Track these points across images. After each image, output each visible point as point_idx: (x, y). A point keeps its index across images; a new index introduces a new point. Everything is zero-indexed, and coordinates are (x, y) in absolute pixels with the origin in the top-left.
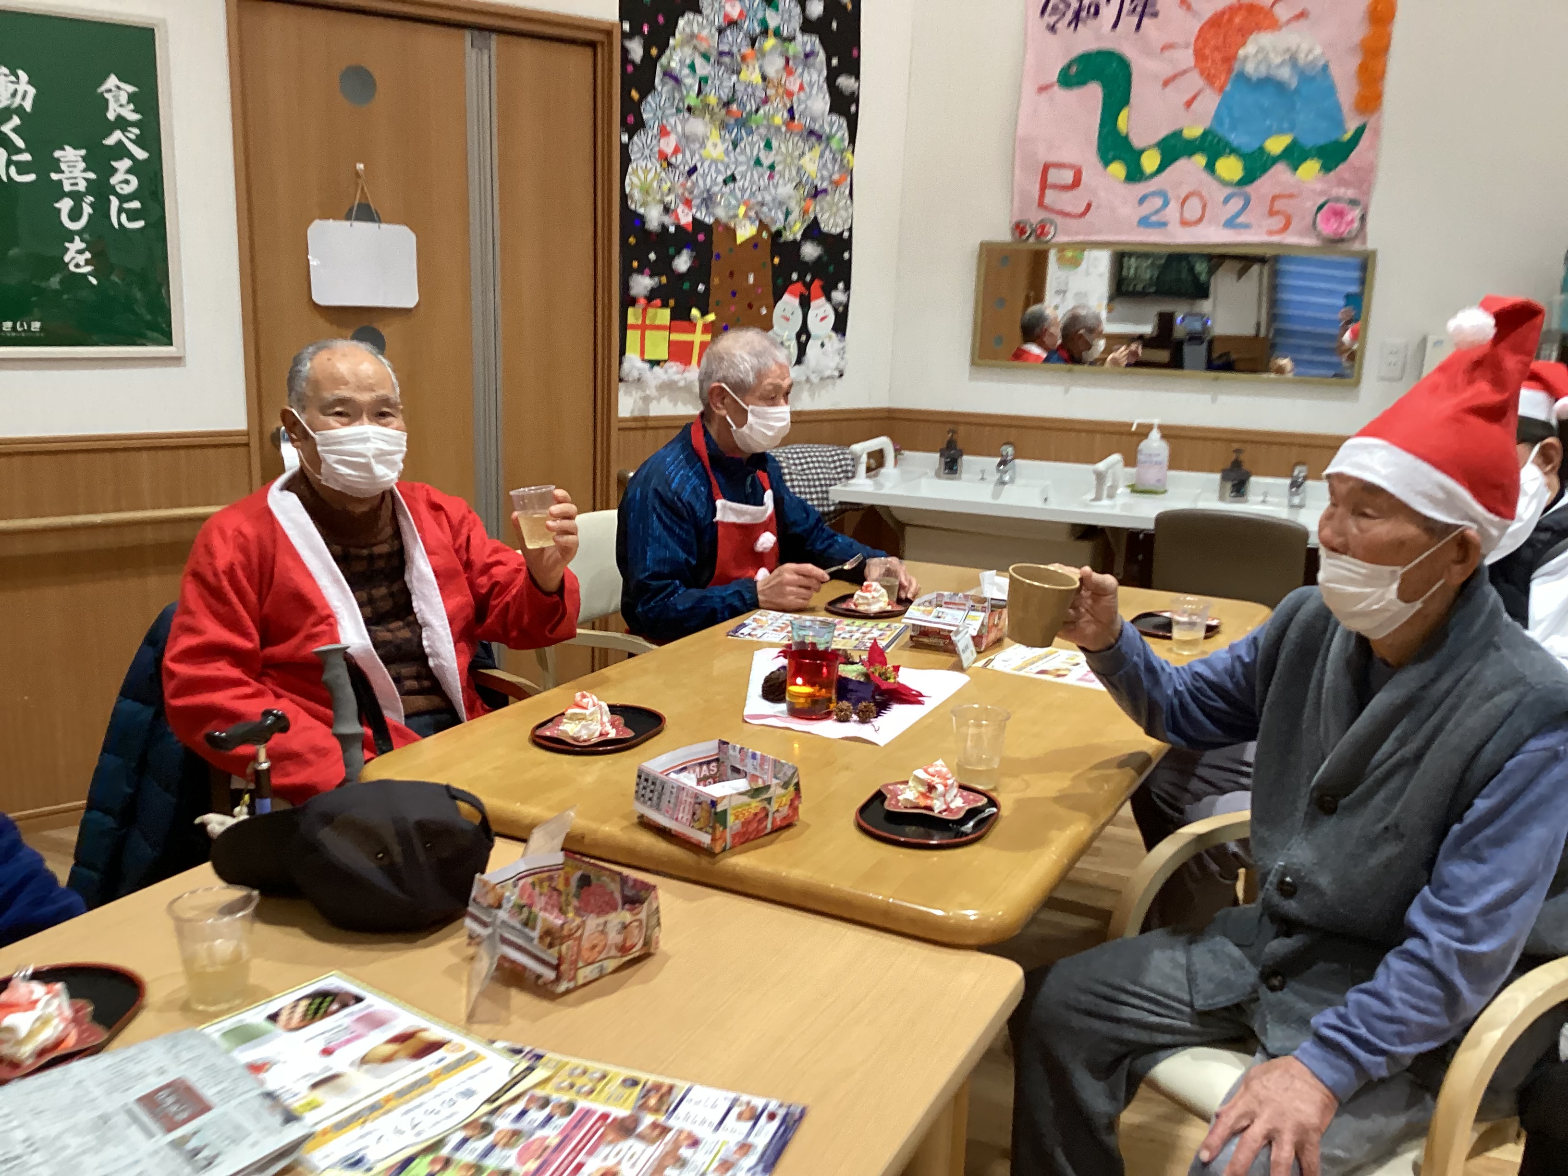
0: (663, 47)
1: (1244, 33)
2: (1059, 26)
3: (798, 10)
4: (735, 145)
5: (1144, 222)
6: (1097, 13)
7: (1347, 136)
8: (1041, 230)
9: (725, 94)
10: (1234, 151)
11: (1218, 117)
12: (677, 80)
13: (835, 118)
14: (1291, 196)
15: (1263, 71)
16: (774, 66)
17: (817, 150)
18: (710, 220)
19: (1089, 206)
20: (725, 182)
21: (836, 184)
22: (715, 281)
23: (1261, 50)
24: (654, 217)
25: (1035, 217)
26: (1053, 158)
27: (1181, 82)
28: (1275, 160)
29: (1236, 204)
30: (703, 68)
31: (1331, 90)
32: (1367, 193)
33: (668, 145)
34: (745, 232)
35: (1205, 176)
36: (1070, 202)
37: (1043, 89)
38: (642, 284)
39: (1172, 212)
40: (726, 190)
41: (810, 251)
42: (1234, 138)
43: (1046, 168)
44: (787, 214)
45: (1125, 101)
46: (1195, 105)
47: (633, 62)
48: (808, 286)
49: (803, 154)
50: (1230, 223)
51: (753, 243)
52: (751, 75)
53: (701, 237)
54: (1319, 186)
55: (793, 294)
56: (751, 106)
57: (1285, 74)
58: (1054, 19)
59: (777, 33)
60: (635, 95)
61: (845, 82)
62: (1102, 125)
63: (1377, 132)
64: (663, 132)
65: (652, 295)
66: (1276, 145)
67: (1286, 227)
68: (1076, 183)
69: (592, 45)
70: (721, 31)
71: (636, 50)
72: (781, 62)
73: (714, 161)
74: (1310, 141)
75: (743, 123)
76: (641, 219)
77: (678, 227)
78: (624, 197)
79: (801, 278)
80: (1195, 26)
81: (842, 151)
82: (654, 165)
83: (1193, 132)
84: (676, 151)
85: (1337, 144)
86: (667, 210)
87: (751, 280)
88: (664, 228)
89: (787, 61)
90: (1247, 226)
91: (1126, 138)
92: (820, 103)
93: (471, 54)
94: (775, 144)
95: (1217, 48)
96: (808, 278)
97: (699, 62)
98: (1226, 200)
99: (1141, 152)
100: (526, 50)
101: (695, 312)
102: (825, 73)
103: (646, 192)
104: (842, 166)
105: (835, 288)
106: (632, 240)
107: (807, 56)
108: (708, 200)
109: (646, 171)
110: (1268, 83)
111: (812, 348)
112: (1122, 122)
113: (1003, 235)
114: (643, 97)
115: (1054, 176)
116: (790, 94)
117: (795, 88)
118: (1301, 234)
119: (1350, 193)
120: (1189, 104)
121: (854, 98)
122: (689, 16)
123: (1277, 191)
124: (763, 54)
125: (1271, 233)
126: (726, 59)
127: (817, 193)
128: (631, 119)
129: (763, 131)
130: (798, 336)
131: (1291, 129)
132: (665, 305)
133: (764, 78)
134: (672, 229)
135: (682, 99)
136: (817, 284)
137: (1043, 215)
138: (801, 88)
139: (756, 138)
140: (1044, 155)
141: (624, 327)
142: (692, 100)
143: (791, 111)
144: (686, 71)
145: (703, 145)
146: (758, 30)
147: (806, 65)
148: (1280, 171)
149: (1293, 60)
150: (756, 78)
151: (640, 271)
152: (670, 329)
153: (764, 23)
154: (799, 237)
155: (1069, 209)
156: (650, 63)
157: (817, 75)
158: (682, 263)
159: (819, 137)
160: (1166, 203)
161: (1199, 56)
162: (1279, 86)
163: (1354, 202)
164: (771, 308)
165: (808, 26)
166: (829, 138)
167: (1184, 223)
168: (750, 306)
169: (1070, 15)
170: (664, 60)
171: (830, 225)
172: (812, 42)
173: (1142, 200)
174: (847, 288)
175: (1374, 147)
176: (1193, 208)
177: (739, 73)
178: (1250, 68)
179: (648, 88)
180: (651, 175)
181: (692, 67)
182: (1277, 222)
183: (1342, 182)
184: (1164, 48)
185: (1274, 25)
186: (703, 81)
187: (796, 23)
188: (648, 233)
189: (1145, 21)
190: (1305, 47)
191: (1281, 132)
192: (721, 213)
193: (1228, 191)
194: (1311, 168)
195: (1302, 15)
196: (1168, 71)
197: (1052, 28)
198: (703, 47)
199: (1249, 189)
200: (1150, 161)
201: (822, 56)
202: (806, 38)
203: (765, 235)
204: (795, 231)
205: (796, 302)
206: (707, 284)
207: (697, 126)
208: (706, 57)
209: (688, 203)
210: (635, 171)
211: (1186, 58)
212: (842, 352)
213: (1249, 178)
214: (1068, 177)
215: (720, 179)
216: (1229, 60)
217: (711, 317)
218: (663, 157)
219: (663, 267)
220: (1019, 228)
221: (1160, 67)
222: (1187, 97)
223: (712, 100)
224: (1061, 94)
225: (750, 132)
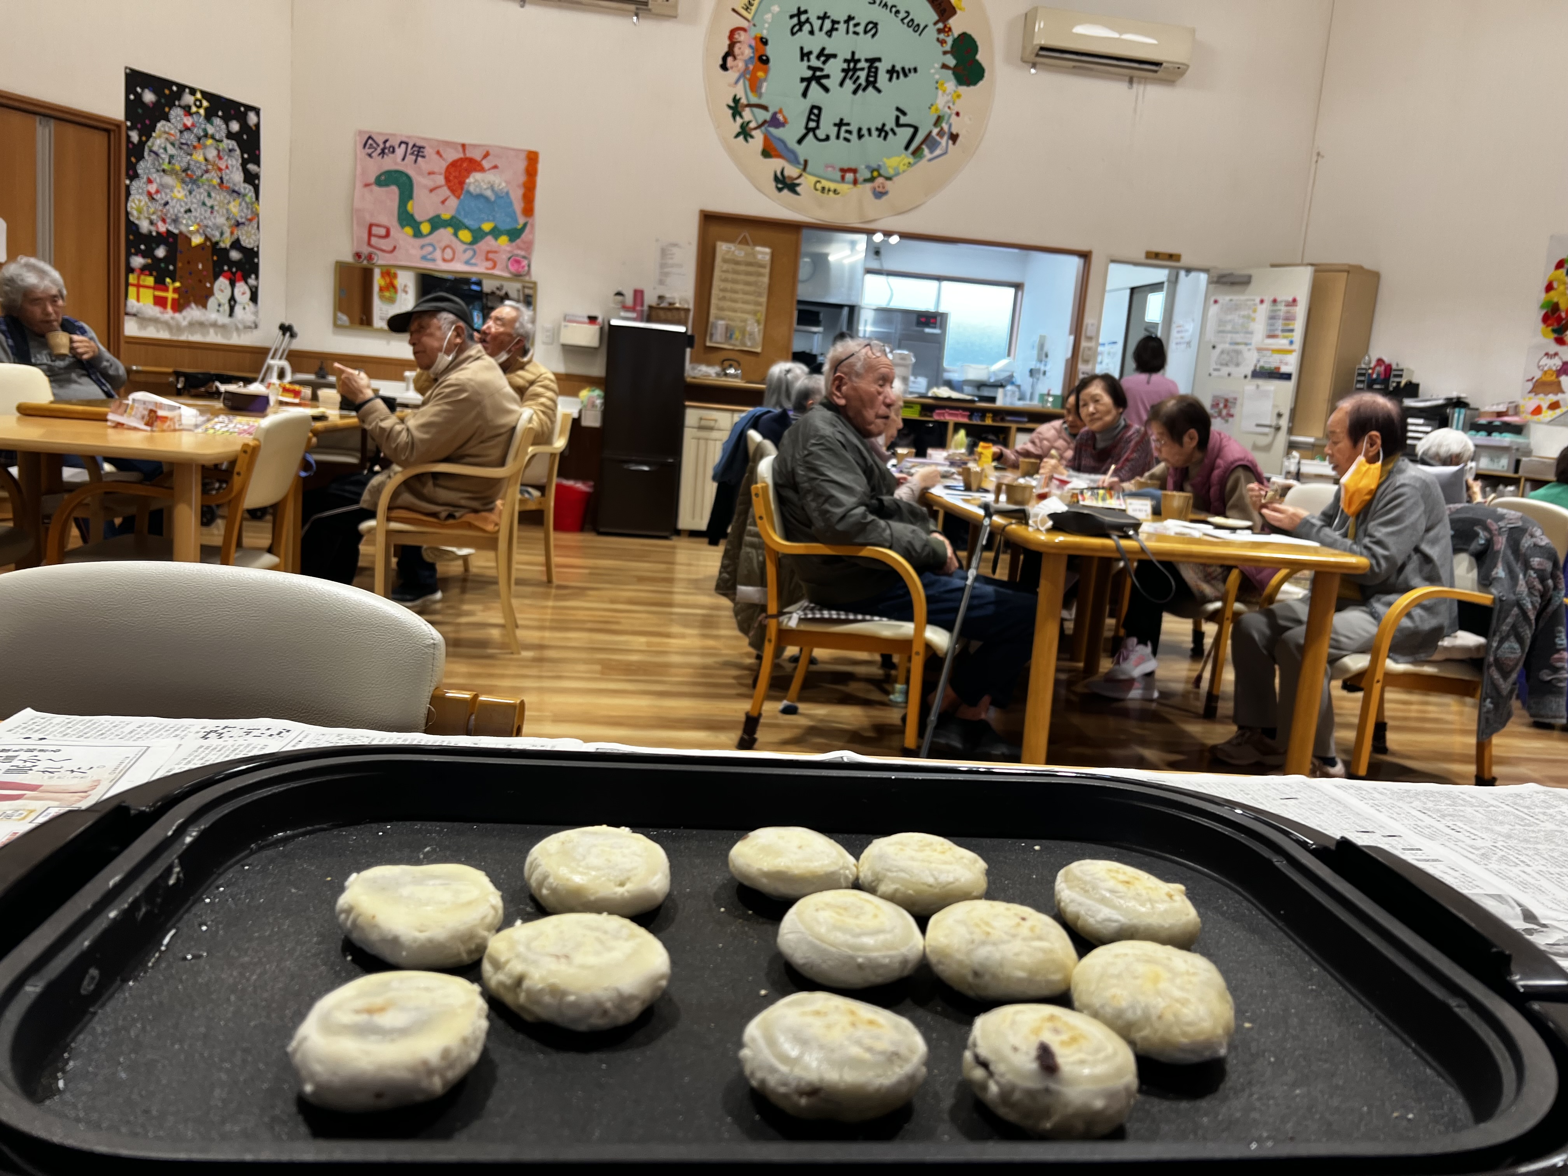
0: (149, 137)
1: (469, 172)
2: (374, 155)
3: (224, 126)
4: (190, 192)
5: (424, 258)
6: (393, 152)
7: (519, 227)
8: (370, 257)
9: (184, 165)
10: (467, 228)
11: (458, 211)
12: (156, 154)
13: (246, 185)
14: (495, 252)
15: (478, 191)
16: (212, 154)
17: (238, 201)
18: (176, 231)
19: (395, 248)
20: (186, 212)
21: (250, 220)
22: (180, 265)
23: (476, 181)
24: (144, 226)
25: (365, 250)
26: (374, 221)
27: (439, 191)
28: (487, 234)
29: (469, 253)
30: (171, 150)
31: (511, 204)
32: (530, 253)
33: (152, 188)
34: (197, 240)
35: (453, 238)
36: (385, 244)
37: (367, 185)
38: (138, 261)
39: (438, 254)
40: (186, 216)
41: (235, 255)
42: (467, 221)
43: (371, 226)
44: (222, 234)
45: (411, 197)
46: (447, 203)
47: (133, 143)
48: (234, 274)
49: (229, 203)
50: (467, 263)
51: (201, 246)
52: (199, 156)
53: (171, 240)
54: (508, 249)
55: (225, 277)
56: (199, 173)
57: (489, 193)
58: (370, 151)
59: (213, 137)
60: (133, 160)
61: (251, 167)
62: (399, 207)
63: (533, 226)
64: (150, 181)
65: (144, 269)
66: (487, 227)
67: (494, 267)
68: (387, 235)
69: (108, 131)
70: (181, 132)
71: (135, 136)
72: (215, 153)
73: (179, 200)
74: (503, 227)
75: (194, 182)
76: (137, 226)
77: (158, 233)
78: (127, 214)
79: (230, 269)
80: (444, 165)
81: (252, 203)
82: (145, 199)
83: (446, 216)
84: (157, 192)
85: (516, 229)
86: (152, 223)
87: (200, 266)
88: (151, 232)
89: (219, 151)
90: (475, 265)
91: (412, 216)
92: (237, 177)
93: (40, 130)
94: (213, 194)
95: (455, 177)
96: (234, 270)
97: (169, 147)
98: (465, 251)
99: (421, 223)
100: (70, 130)
101: (168, 280)
102: (240, 161)
103: (140, 212)
104: (252, 212)
105: (250, 277)
106: (131, 237)
107: (230, 151)
108: (175, 221)
109: (140, 201)
110: (480, 196)
111: (238, 309)
112: (410, 206)
113: (348, 257)
114: (138, 160)
115: (375, 230)
116: (220, 170)
117: (223, 167)
118: (502, 270)
119: (522, 253)
120: (443, 202)
121: (257, 176)
122: (163, 122)
123: (489, 249)
124: (205, 147)
125: (488, 269)
126: (185, 147)
127: (238, 224)
128: (131, 173)
129: (206, 187)
130: (230, 301)
131: (493, 220)
132: (151, 275)
133: (206, 160)
134: (154, 234)
135: (160, 165)
136: (239, 274)
137: (370, 250)
138: (227, 167)
139: (202, 190)
140: (369, 219)
141: (127, 284)
142: (166, 166)
143: (221, 178)
144: (162, 151)
145: (172, 191)
146: (202, 134)
147: (229, 156)
148: (489, 239)
149: (492, 188)
150: (201, 159)
151: (136, 254)
152: (154, 288)
153: (205, 130)
154: (228, 246)
155: (384, 248)
156: (142, 144)
157: (235, 162)
158: (161, 252)
159: (238, 193)
160: (435, 249)
161: (447, 179)
162: (486, 199)
163: (524, 257)
164: (212, 284)
165: (230, 135)
166: (245, 195)
167: (444, 260)
168: (200, 281)
169: (379, 150)
170: (149, 143)
171: (246, 242)
172: (232, 144)
173: (422, 247)
174: (257, 278)
175: (532, 232)
176: (448, 254)
177: (191, 155)
178: (472, 189)
179: (140, 157)
180: (143, 203)
181: (165, 149)
182: (489, 264)
183: (519, 248)
184: (430, 174)
185: (482, 169)
186: (171, 157)
187: (223, 133)
188: (141, 234)
189: (419, 159)
190: (497, 182)
191: (488, 221)
192: (183, 229)
193: (465, 247)
194: (504, 239)
195: (495, 167)
196: (431, 184)
197: (370, 155)
198: (172, 138)
199: (475, 247)
200: (425, 228)
201: (238, 152)
202: (229, 141)
203: (208, 243)
204: (226, 243)
205: (227, 282)
206: (175, 266)
207: (168, 180)
208: (173, 144)
209: (164, 221)
210: (133, 201)
211: (441, 180)
212: (256, 313)
213: (475, 241)
214: (382, 232)
215: (182, 210)
216: (462, 183)
217: (178, 284)
218: (149, 194)
219: (148, 253)
220: (358, 255)
221: (428, 182)
222: (442, 199)
223: (177, 167)
224: (376, 189)
225: (199, 187)
